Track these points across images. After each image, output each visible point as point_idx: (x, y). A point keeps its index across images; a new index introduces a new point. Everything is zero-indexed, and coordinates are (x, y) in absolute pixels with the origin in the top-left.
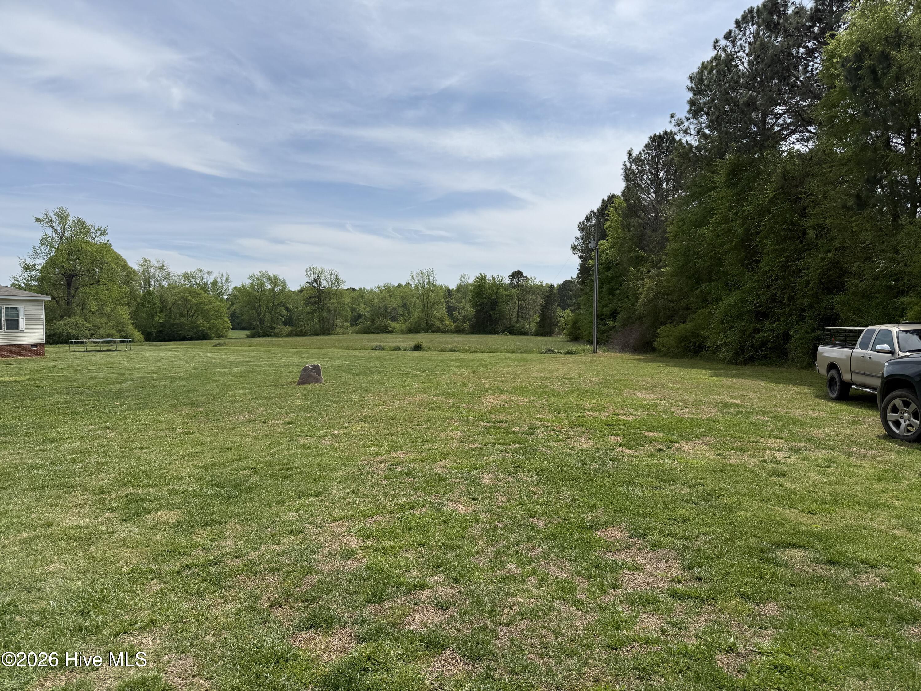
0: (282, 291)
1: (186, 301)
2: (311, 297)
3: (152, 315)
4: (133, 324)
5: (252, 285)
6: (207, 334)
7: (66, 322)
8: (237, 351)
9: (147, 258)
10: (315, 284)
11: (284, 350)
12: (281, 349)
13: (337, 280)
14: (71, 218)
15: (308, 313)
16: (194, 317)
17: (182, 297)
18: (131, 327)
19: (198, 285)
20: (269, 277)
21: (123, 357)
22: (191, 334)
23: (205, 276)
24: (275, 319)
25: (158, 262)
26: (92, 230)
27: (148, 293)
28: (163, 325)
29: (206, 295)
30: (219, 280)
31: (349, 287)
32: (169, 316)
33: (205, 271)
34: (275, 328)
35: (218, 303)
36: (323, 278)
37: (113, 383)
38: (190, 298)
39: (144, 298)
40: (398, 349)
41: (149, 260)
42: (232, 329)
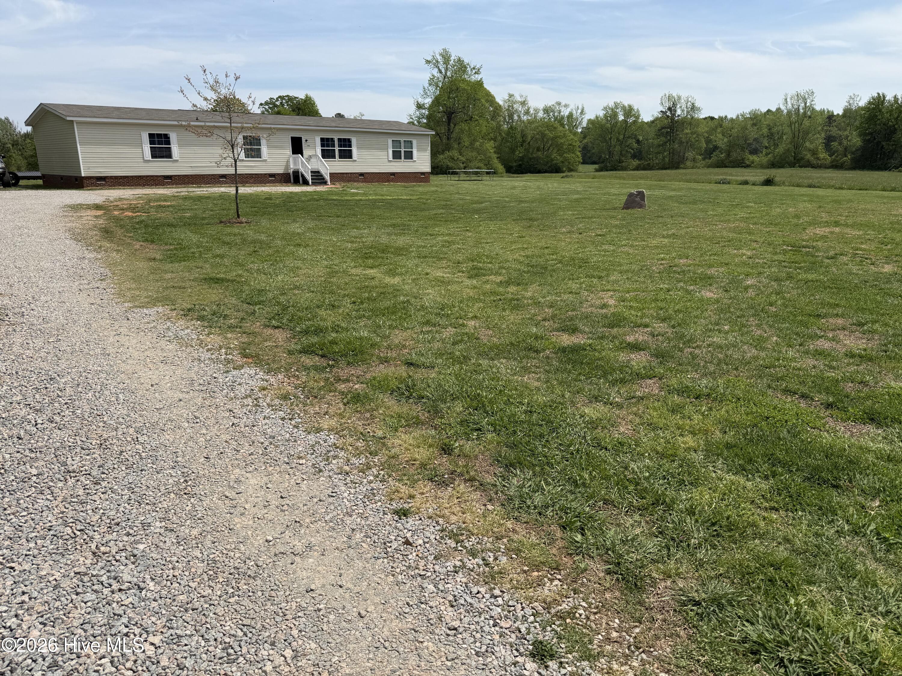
0: (635, 122)
1: (543, 135)
2: (663, 128)
3: (513, 150)
4: (497, 158)
5: (605, 116)
6: (559, 168)
7: (446, 155)
8: (580, 182)
9: (511, 93)
10: (668, 113)
11: (625, 182)
12: (622, 181)
13: (694, 108)
14: (452, 58)
15: (659, 146)
16: (550, 151)
17: (540, 131)
18: (496, 161)
19: (556, 119)
20: (624, 108)
21: (485, 185)
22: (545, 168)
23: (563, 109)
24: (624, 152)
25: (521, 96)
26: (469, 69)
27: (511, 127)
28: (522, 159)
29: (561, 128)
30: (574, 112)
31: (707, 116)
32: (527, 150)
33: (563, 104)
34: (623, 162)
35: (572, 137)
36: (678, 106)
37: (475, 203)
38: (547, 132)
39: (508, 133)
40: (746, 183)
41: (513, 95)
42: (583, 163)
